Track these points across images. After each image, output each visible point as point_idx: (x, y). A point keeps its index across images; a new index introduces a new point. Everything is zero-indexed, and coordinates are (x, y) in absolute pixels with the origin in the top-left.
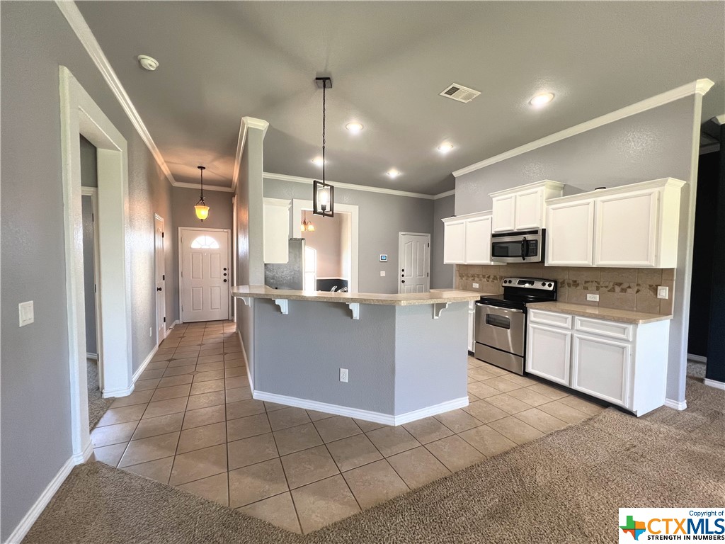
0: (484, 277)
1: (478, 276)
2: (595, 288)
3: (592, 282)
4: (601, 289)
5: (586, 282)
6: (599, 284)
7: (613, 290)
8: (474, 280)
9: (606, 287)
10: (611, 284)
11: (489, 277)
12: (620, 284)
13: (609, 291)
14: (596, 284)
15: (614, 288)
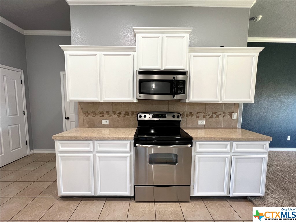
0: (114, 113)
1: (108, 113)
2: (202, 117)
3: (201, 112)
4: (206, 116)
5: (198, 113)
6: (205, 113)
7: (212, 117)
8: (103, 116)
9: (209, 115)
10: (211, 113)
11: (120, 113)
12: (215, 113)
13: (210, 117)
14: (203, 114)
15: (212, 116)
